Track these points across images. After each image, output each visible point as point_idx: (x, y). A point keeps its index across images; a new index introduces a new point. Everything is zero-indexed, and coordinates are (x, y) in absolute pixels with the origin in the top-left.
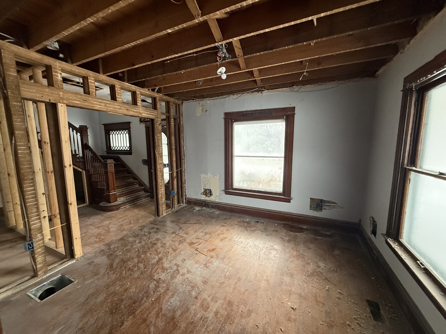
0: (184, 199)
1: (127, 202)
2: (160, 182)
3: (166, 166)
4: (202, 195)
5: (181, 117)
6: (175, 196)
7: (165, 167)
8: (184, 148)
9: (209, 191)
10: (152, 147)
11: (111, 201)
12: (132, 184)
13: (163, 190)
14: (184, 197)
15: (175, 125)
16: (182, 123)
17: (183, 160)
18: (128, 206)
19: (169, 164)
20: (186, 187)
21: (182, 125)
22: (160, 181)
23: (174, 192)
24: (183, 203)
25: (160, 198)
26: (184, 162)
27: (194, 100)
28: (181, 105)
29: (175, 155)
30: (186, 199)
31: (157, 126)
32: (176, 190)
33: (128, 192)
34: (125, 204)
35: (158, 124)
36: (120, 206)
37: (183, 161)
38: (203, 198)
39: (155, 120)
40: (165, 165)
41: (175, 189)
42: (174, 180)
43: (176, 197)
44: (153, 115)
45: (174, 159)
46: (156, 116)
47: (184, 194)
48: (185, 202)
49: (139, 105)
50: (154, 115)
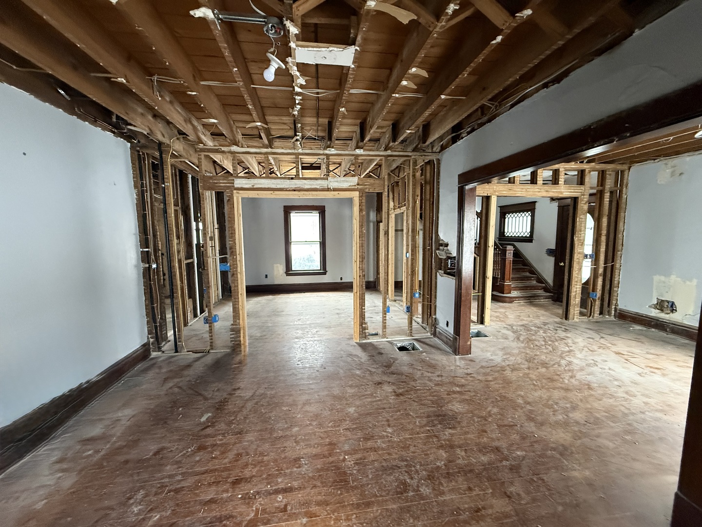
0: (613, 309)
1: (522, 297)
2: (576, 277)
3: (588, 256)
4: (653, 310)
5: (624, 189)
6: (597, 300)
7: (587, 258)
8: (624, 234)
9: (670, 304)
10: (571, 232)
11: (505, 292)
12: (528, 278)
13: (579, 288)
14: (613, 307)
15: (611, 202)
16: (626, 196)
17: (619, 251)
18: (522, 302)
19: (593, 255)
20: (619, 292)
21: (624, 201)
22: (576, 275)
23: (596, 294)
24: (609, 314)
25: (572, 296)
26: (621, 254)
27: (655, 159)
28: (627, 171)
29: (605, 244)
30: (616, 310)
31: (582, 205)
32: (601, 292)
33: (523, 287)
34: (519, 299)
35: (584, 202)
36: (514, 299)
37: (619, 253)
38: (654, 313)
39: (579, 198)
40: (586, 256)
41: (598, 290)
42: (598, 278)
43: (598, 303)
44: (577, 192)
45: (603, 249)
46: (581, 192)
47: (614, 302)
48: (613, 314)
49: (561, 184)
50: (580, 192)
